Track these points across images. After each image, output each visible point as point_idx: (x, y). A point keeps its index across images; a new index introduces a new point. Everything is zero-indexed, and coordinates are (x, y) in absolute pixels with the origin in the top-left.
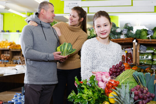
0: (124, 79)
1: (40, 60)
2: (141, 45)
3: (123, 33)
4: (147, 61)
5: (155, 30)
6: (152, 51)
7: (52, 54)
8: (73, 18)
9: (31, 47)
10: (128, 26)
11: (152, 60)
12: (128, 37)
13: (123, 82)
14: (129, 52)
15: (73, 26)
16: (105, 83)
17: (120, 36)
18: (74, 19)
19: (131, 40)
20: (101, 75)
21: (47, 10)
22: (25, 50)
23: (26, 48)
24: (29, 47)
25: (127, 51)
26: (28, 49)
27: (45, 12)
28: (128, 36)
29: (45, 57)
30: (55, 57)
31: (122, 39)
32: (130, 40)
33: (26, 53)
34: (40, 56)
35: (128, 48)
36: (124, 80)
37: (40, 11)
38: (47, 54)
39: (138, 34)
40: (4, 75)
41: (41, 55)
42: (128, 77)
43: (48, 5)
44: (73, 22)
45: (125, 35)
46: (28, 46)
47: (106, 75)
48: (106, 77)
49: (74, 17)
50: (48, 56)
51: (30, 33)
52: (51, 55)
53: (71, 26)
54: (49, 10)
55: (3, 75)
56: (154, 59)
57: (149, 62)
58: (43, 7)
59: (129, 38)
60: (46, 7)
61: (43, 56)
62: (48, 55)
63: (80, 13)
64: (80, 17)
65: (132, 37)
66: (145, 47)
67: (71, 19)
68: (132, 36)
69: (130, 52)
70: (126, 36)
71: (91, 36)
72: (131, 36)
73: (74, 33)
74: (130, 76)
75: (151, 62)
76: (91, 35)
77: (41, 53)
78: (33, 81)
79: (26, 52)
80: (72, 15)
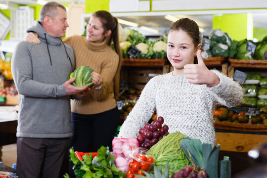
0: (163, 152)
1: (44, 96)
2: (237, 71)
3: (204, 49)
4: (248, 99)
5: (265, 43)
6: (256, 82)
7: (62, 86)
8: (93, 30)
9: (29, 76)
10: (216, 36)
11: (256, 98)
12: (214, 56)
13: (161, 159)
15: (94, 42)
16: (127, 159)
18: (96, 32)
19: (219, 61)
20: (120, 144)
21: (55, 18)
22: (19, 81)
23: (21, 77)
24: (26, 76)
26: (23, 79)
27: (51, 21)
28: (214, 53)
29: (51, 91)
30: (67, 91)
32: (217, 61)
33: (21, 85)
34: (43, 90)
36: (163, 154)
37: (43, 19)
38: (54, 86)
39: (233, 50)
41: (46, 87)
42: (171, 149)
43: (57, 9)
44: (93, 37)
45: (207, 51)
46: (23, 75)
47: (131, 144)
48: (131, 148)
49: (95, 28)
50: (57, 90)
51: (27, 54)
52: (60, 87)
53: (91, 41)
54: (58, 18)
56: (259, 96)
57: (251, 101)
58: (48, 13)
59: (216, 58)
60: (52, 13)
61: (48, 89)
62: (55, 88)
63: (105, 22)
64: (105, 29)
65: (222, 56)
66: (243, 75)
67: (91, 32)
68: (221, 54)
70: (210, 53)
71: (149, 54)
72: (219, 54)
73: (96, 53)
74: (174, 148)
75: (255, 102)
77: (45, 84)
78: (29, 132)
79: (20, 83)
80: (92, 24)
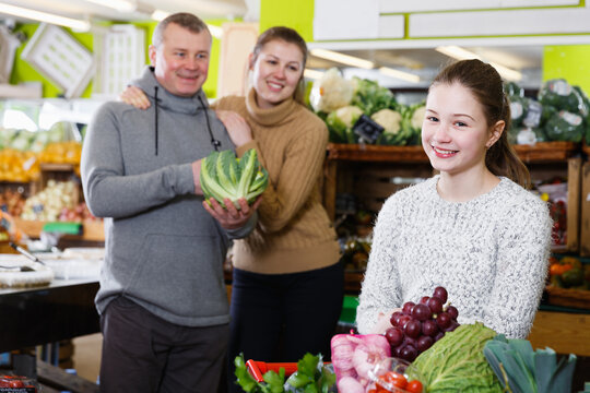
0: (444, 369)
3: (528, 124)
10: (556, 94)
12: (549, 139)
13: (440, 384)
14: (556, 200)
16: (363, 382)
17: (516, 134)
19: (561, 150)
20: (349, 347)
25: (550, 194)
28: (550, 133)
31: (526, 146)
32: (557, 151)
35: (551, 182)
36: (445, 374)
40: (52, 286)
42: (462, 362)
45: (534, 129)
47: (373, 349)
48: (372, 358)
55: (48, 284)
59: (554, 143)
65: (568, 140)
68: (566, 136)
69: (563, 199)
70: (540, 134)
71: (402, 134)
72: (562, 134)
74: (470, 359)
76: (400, 131)
